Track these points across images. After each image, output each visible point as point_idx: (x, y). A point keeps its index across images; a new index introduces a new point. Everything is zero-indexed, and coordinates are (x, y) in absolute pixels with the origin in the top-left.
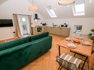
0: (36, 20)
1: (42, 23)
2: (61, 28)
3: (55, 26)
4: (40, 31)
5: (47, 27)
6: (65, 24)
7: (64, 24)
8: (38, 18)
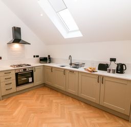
0: (17, 46)
1: (38, 56)
2: (99, 76)
3: (77, 66)
4: (28, 83)
5: (52, 68)
6: (113, 60)
7: (108, 62)
8: (22, 39)
